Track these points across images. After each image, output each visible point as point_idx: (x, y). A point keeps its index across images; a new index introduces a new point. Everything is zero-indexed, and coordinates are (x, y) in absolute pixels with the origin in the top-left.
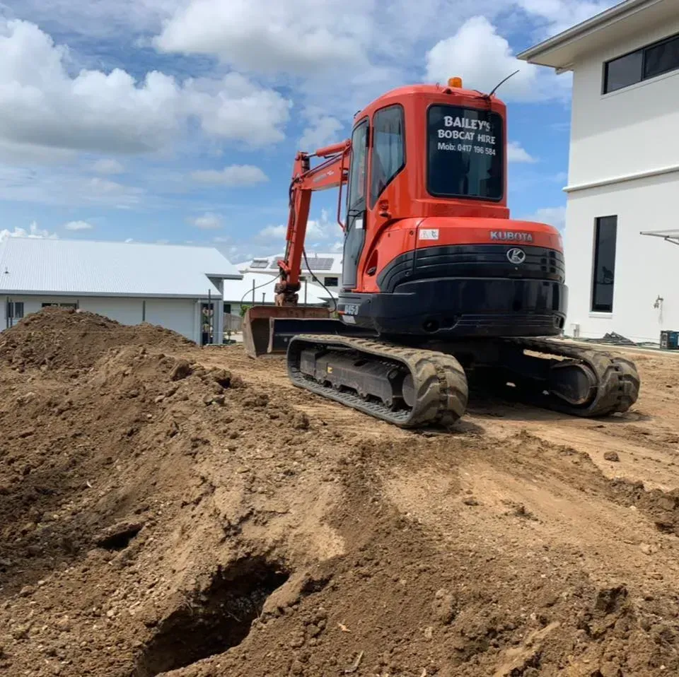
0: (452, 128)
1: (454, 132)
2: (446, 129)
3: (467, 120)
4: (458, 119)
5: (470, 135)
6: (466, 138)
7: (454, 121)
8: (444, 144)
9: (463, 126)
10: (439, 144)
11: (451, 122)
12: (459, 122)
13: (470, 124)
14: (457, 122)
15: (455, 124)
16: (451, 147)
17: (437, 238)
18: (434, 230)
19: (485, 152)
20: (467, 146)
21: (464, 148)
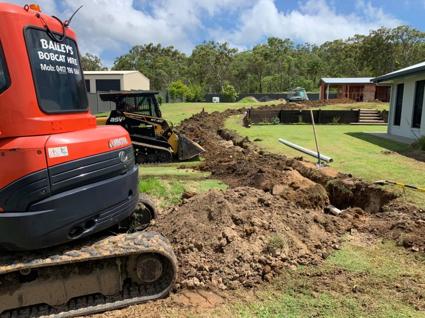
0: (49, 51)
1: (51, 54)
2: (44, 51)
3: (58, 44)
4: (51, 42)
5: (63, 57)
6: (60, 60)
8: (45, 65)
9: (56, 50)
10: (41, 65)
11: (47, 45)
12: (53, 45)
15: (50, 47)
16: (51, 68)
17: (67, 154)
18: (63, 148)
19: (74, 72)
20: (62, 67)
21: (60, 69)
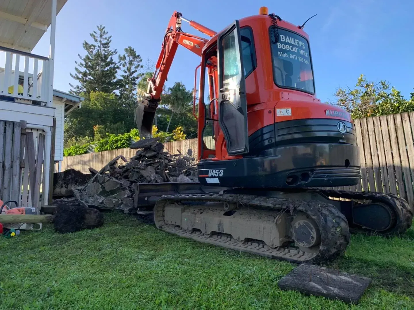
0: (285, 43)
1: (287, 46)
2: (282, 43)
3: (293, 39)
4: (287, 37)
5: (296, 49)
6: (293, 50)
7: (286, 38)
8: (281, 53)
9: (291, 43)
10: (279, 52)
11: (284, 39)
12: (289, 40)
13: (294, 42)
14: (287, 40)
15: (287, 41)
16: (286, 56)
17: (290, 115)
18: (288, 109)
19: (304, 61)
20: (295, 56)
21: (293, 57)
